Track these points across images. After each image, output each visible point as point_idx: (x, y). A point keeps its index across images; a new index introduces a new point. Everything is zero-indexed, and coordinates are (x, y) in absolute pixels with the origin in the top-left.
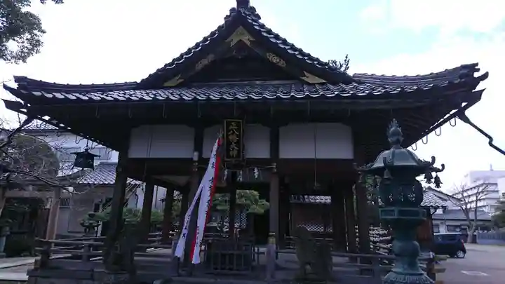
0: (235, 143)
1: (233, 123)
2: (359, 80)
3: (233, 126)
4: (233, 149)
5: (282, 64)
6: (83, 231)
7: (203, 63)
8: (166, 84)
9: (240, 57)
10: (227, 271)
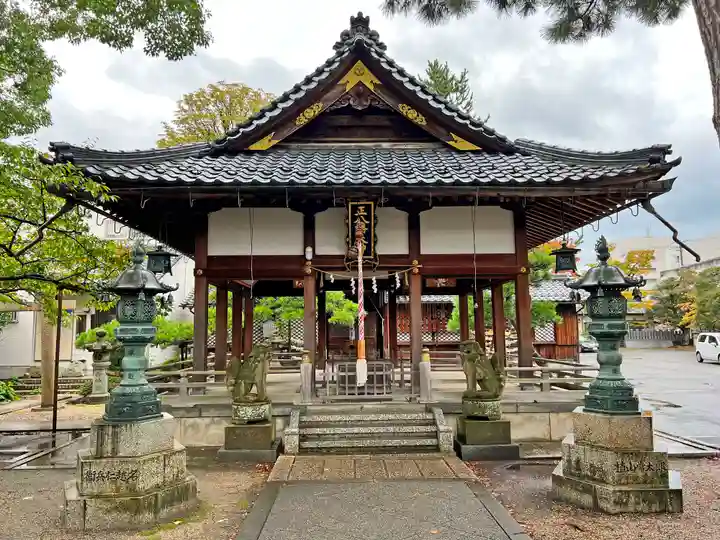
1: (360, 208)
2: (524, 149)
3: (362, 212)
5: (421, 121)
7: (307, 115)
8: (253, 147)
9: (360, 108)
10: (366, 396)
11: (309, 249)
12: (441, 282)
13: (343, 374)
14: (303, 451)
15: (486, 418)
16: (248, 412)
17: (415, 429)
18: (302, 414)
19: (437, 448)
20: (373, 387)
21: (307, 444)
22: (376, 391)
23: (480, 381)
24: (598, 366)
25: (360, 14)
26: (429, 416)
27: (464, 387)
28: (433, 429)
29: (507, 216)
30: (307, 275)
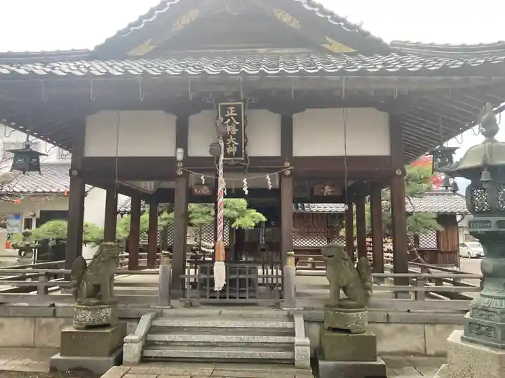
0: (234, 136)
1: (230, 108)
2: (401, 49)
3: (231, 113)
4: (232, 144)
6: (17, 254)
7: (183, 21)
8: (131, 53)
9: (235, 14)
11: (180, 150)
12: (328, 190)
13: (205, 276)
14: (144, 360)
15: (348, 331)
16: (87, 316)
17: (272, 339)
19: (291, 363)
20: (235, 291)
22: (238, 295)
23: (345, 289)
24: (481, 274)
26: (289, 325)
27: (326, 293)
28: (290, 340)
29: (382, 119)
30: (179, 176)
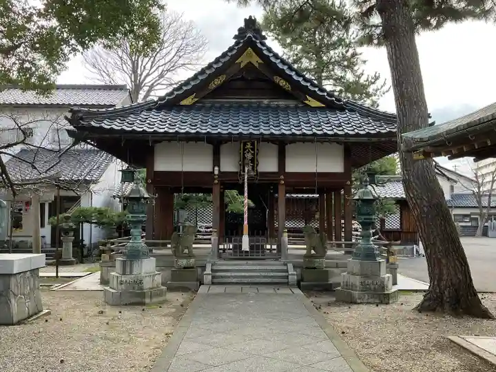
0: (250, 160)
1: (248, 143)
3: (249, 146)
5: (287, 86)
7: (216, 83)
8: (182, 103)
10: (249, 257)
11: (216, 168)
16: (183, 262)
18: (212, 265)
19: (287, 283)
20: (254, 252)
21: (215, 281)
22: (255, 254)
23: (314, 248)
25: (250, 17)
26: (285, 268)
27: (304, 252)
28: (286, 274)
29: (339, 150)
